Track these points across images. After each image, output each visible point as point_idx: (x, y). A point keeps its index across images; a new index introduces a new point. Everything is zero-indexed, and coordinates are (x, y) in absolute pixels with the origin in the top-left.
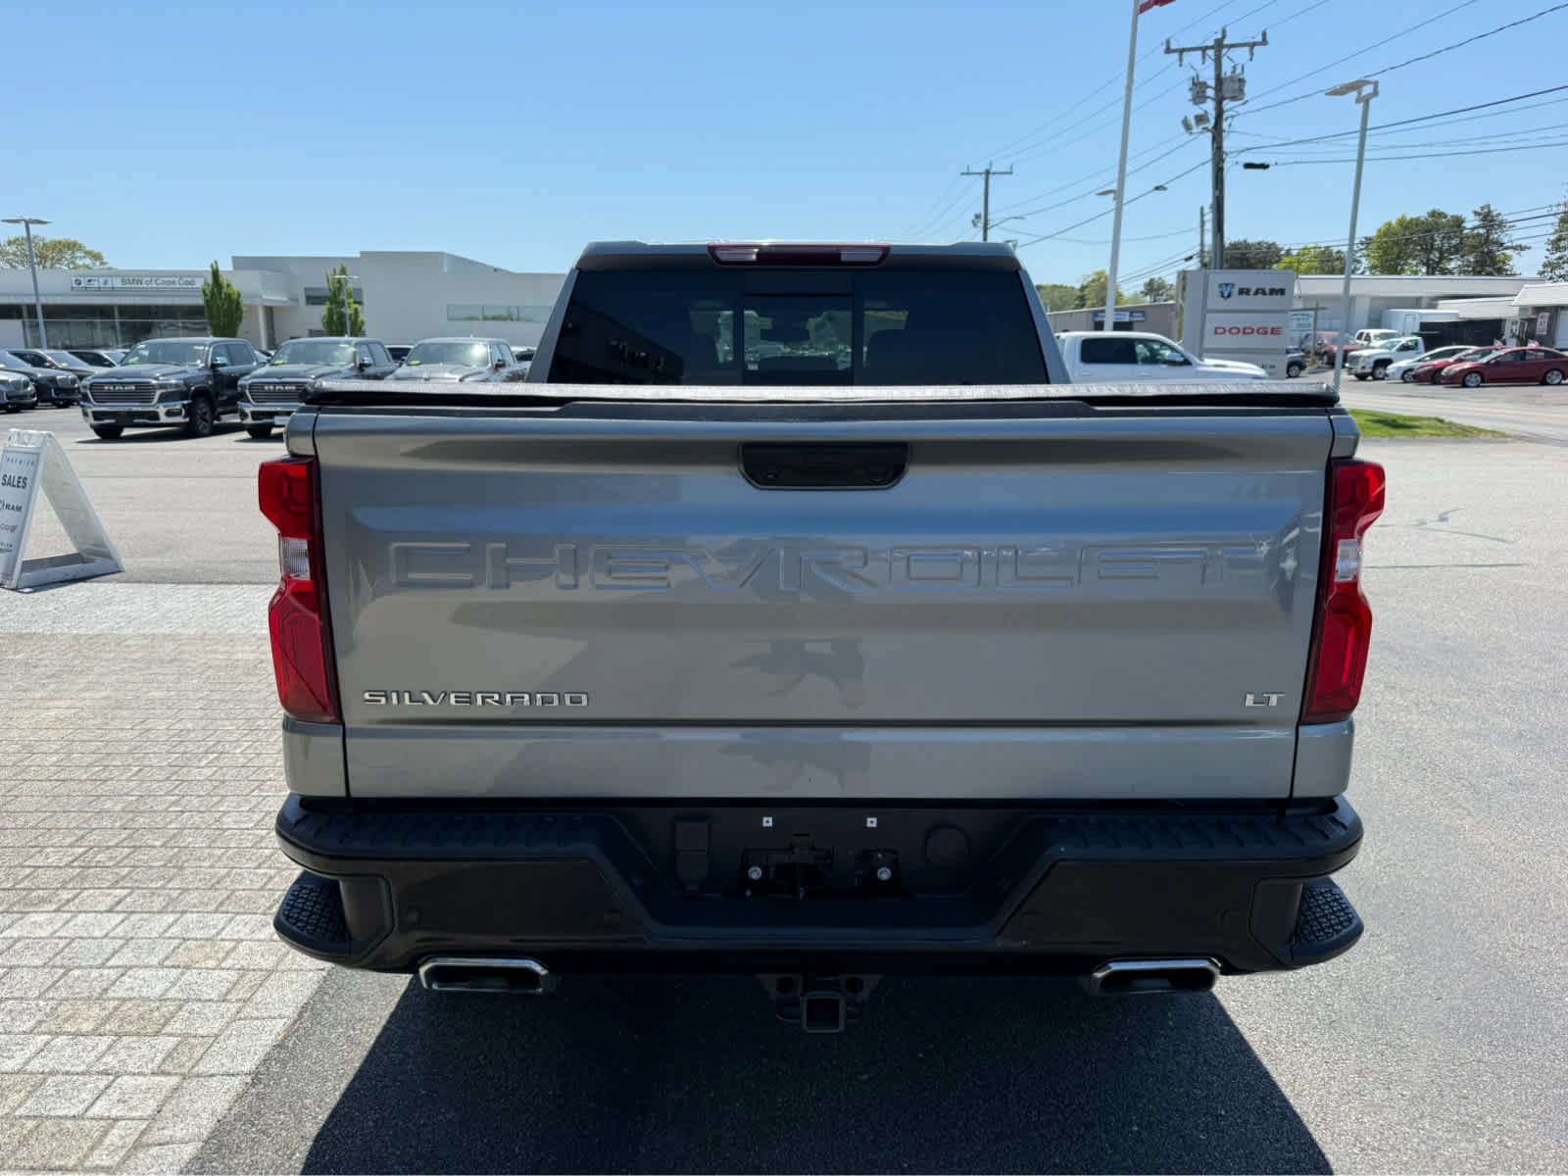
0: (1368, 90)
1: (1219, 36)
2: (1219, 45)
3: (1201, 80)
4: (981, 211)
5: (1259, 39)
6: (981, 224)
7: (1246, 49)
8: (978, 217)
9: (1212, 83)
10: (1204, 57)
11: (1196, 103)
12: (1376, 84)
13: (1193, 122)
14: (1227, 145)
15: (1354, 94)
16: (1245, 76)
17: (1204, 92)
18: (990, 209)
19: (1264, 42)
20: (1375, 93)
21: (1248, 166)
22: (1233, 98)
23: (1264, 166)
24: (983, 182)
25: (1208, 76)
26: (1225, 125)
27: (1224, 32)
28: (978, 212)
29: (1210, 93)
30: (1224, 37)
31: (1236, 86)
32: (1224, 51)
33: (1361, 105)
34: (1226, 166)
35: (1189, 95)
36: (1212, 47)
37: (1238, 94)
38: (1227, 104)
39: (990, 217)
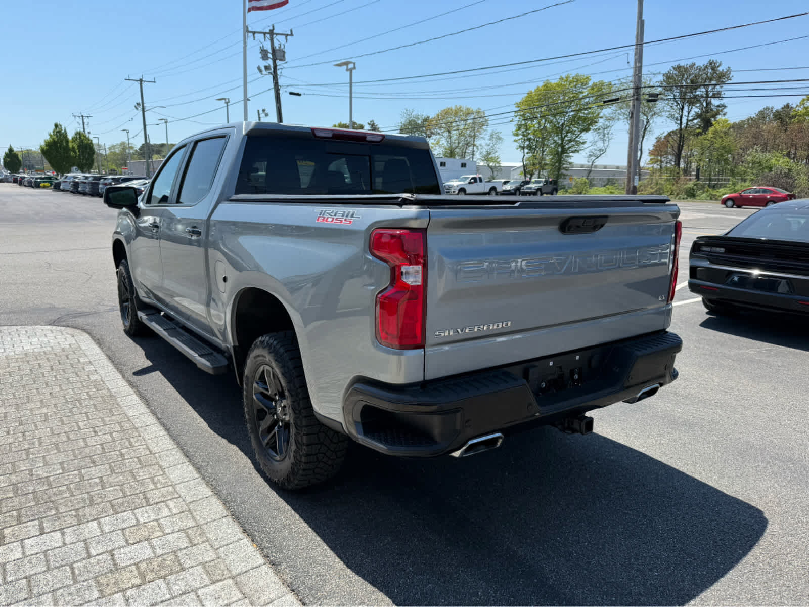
0: (351, 66)
1: (271, 28)
2: (272, 33)
3: (265, 48)
4: (140, 101)
5: (289, 33)
6: (140, 108)
7: (284, 37)
8: (138, 104)
9: (270, 51)
10: (265, 38)
11: (263, 59)
12: (354, 64)
13: (263, 69)
14: (280, 82)
15: (345, 67)
16: (285, 50)
17: (267, 55)
18: (145, 101)
19: (292, 35)
20: (354, 68)
21: (291, 93)
22: (281, 60)
23: (298, 94)
24: (139, 85)
25: (268, 46)
26: (278, 72)
27: (273, 27)
28: (138, 102)
29: (270, 55)
30: (273, 29)
31: (282, 53)
32: (274, 36)
33: (349, 73)
34: (281, 92)
35: (260, 55)
36: (268, 33)
37: (283, 59)
38: (278, 62)
39: (145, 105)
